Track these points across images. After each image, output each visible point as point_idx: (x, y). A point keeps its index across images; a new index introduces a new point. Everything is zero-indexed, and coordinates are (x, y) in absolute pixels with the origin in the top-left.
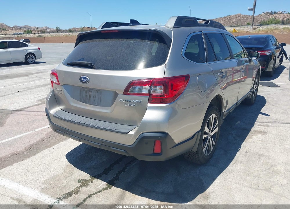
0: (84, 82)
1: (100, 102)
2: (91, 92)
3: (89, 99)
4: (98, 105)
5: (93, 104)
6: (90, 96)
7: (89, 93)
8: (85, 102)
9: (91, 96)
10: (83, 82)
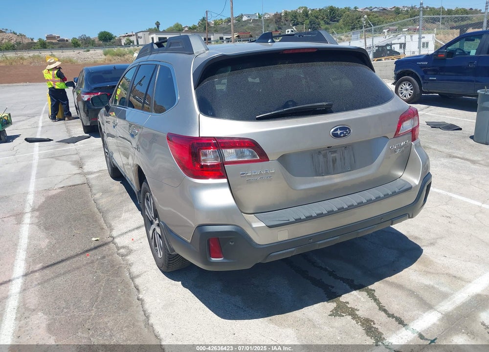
0: (342, 135)
1: (355, 162)
2: (335, 152)
3: (333, 165)
4: (353, 168)
5: (344, 170)
6: (334, 161)
7: (331, 156)
8: (328, 173)
9: (336, 159)
10: (341, 137)
